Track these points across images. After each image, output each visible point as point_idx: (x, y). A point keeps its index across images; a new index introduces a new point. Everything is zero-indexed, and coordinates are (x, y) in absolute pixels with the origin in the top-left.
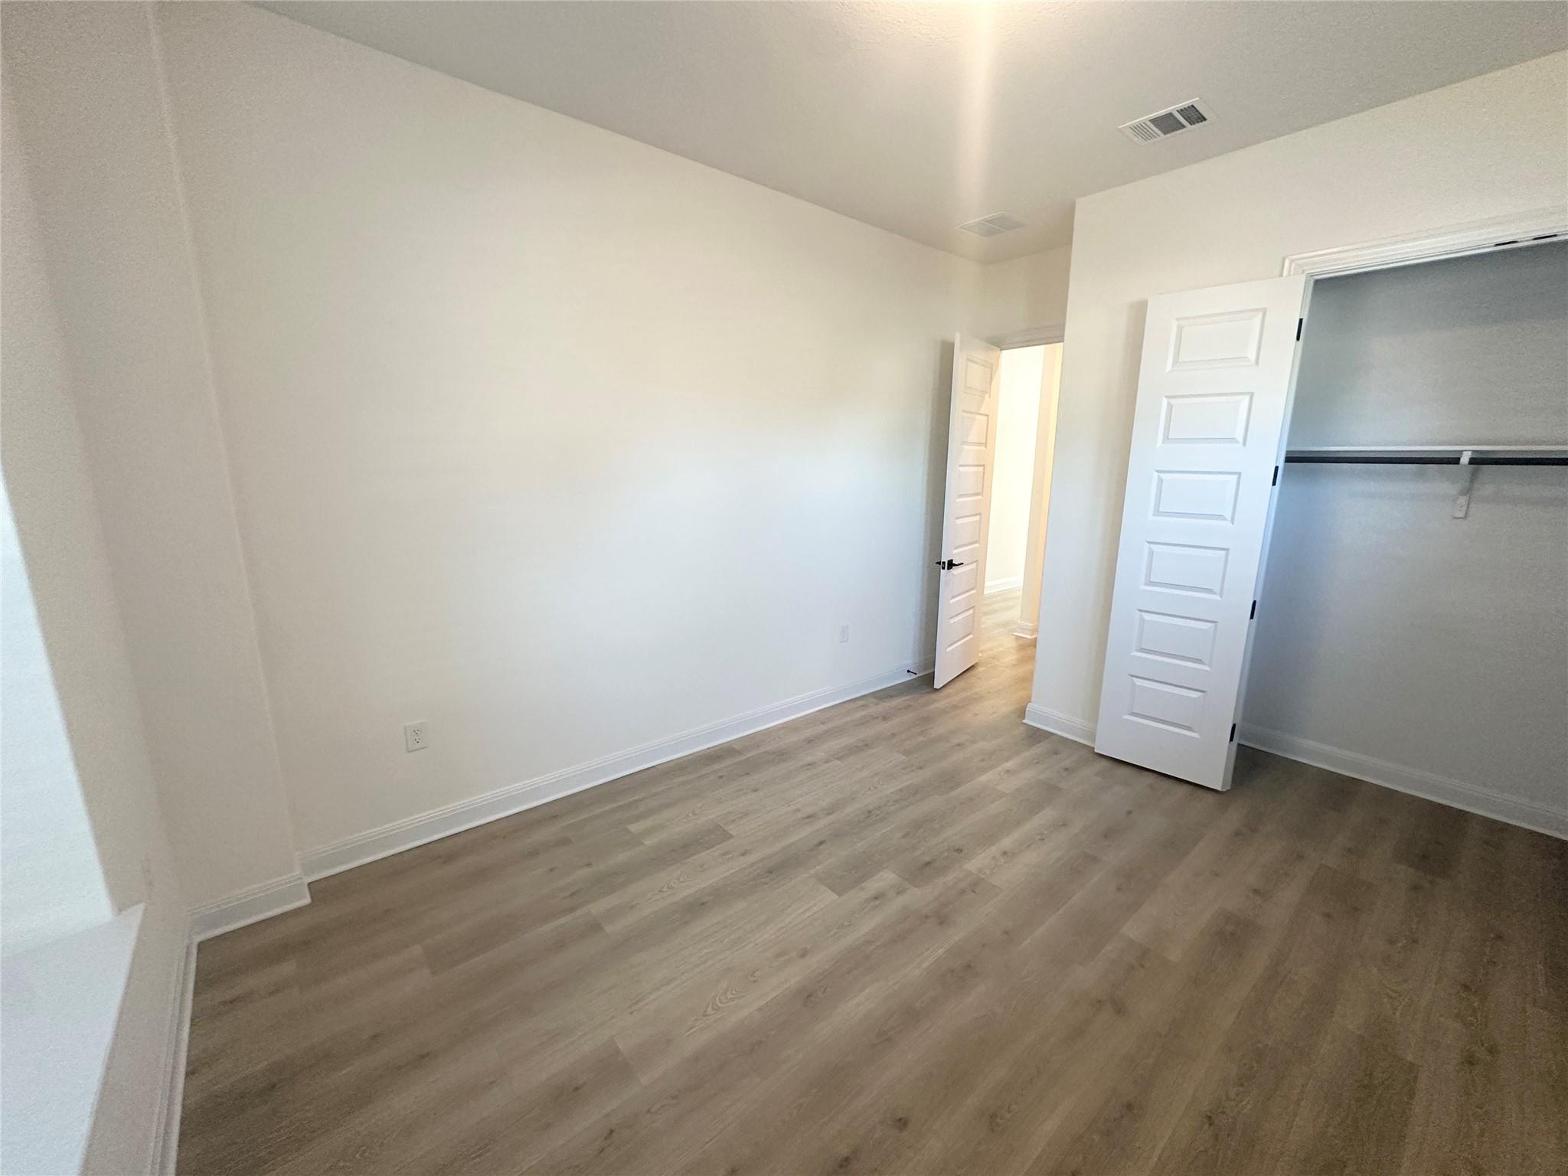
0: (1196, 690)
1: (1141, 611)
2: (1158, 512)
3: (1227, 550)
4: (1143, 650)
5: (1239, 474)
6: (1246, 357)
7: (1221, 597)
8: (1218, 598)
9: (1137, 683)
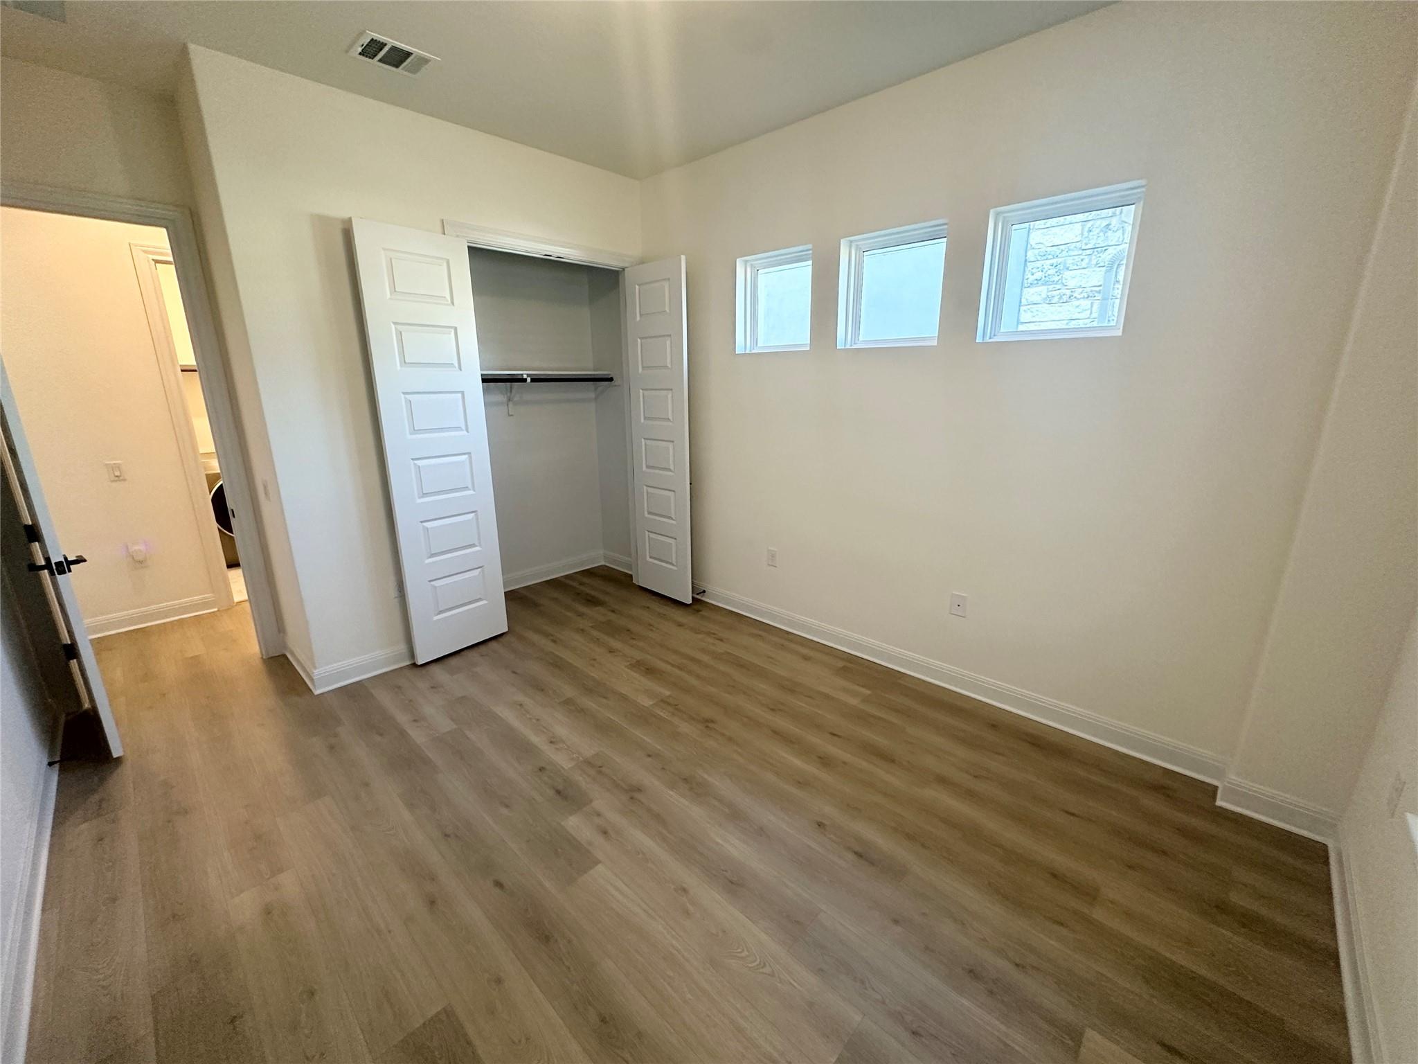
0: (477, 568)
1: (422, 522)
2: (415, 431)
3: (469, 453)
4: (433, 555)
5: (462, 393)
6: (445, 297)
7: (474, 491)
8: (472, 492)
9: (436, 585)
